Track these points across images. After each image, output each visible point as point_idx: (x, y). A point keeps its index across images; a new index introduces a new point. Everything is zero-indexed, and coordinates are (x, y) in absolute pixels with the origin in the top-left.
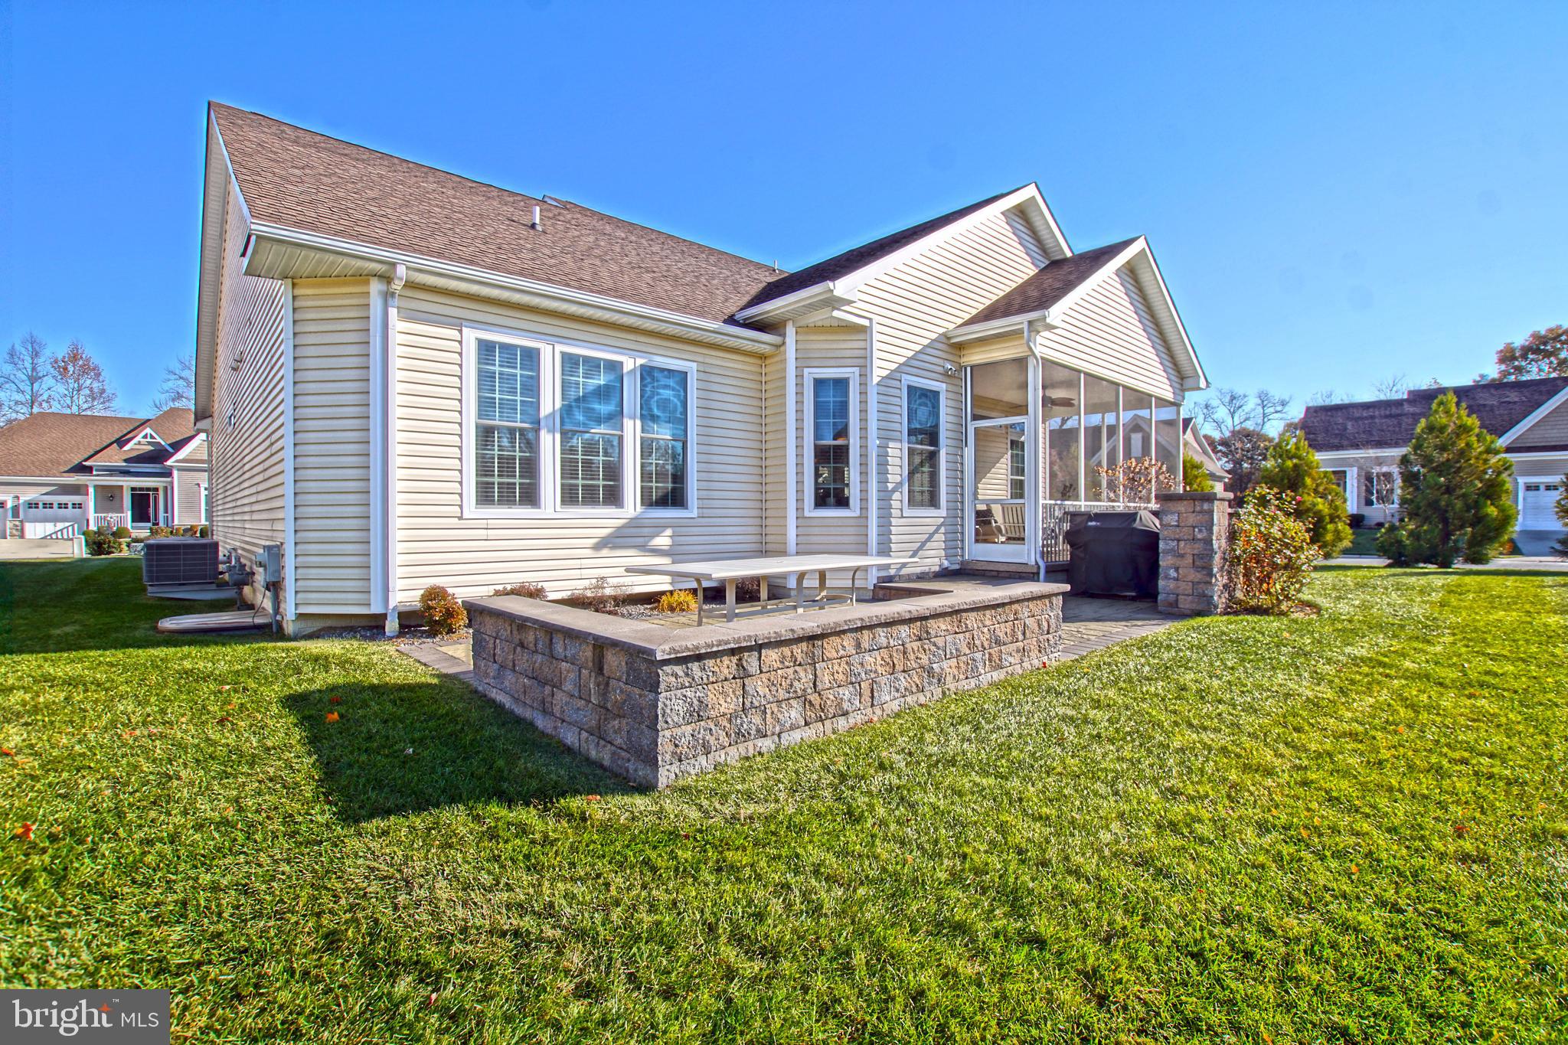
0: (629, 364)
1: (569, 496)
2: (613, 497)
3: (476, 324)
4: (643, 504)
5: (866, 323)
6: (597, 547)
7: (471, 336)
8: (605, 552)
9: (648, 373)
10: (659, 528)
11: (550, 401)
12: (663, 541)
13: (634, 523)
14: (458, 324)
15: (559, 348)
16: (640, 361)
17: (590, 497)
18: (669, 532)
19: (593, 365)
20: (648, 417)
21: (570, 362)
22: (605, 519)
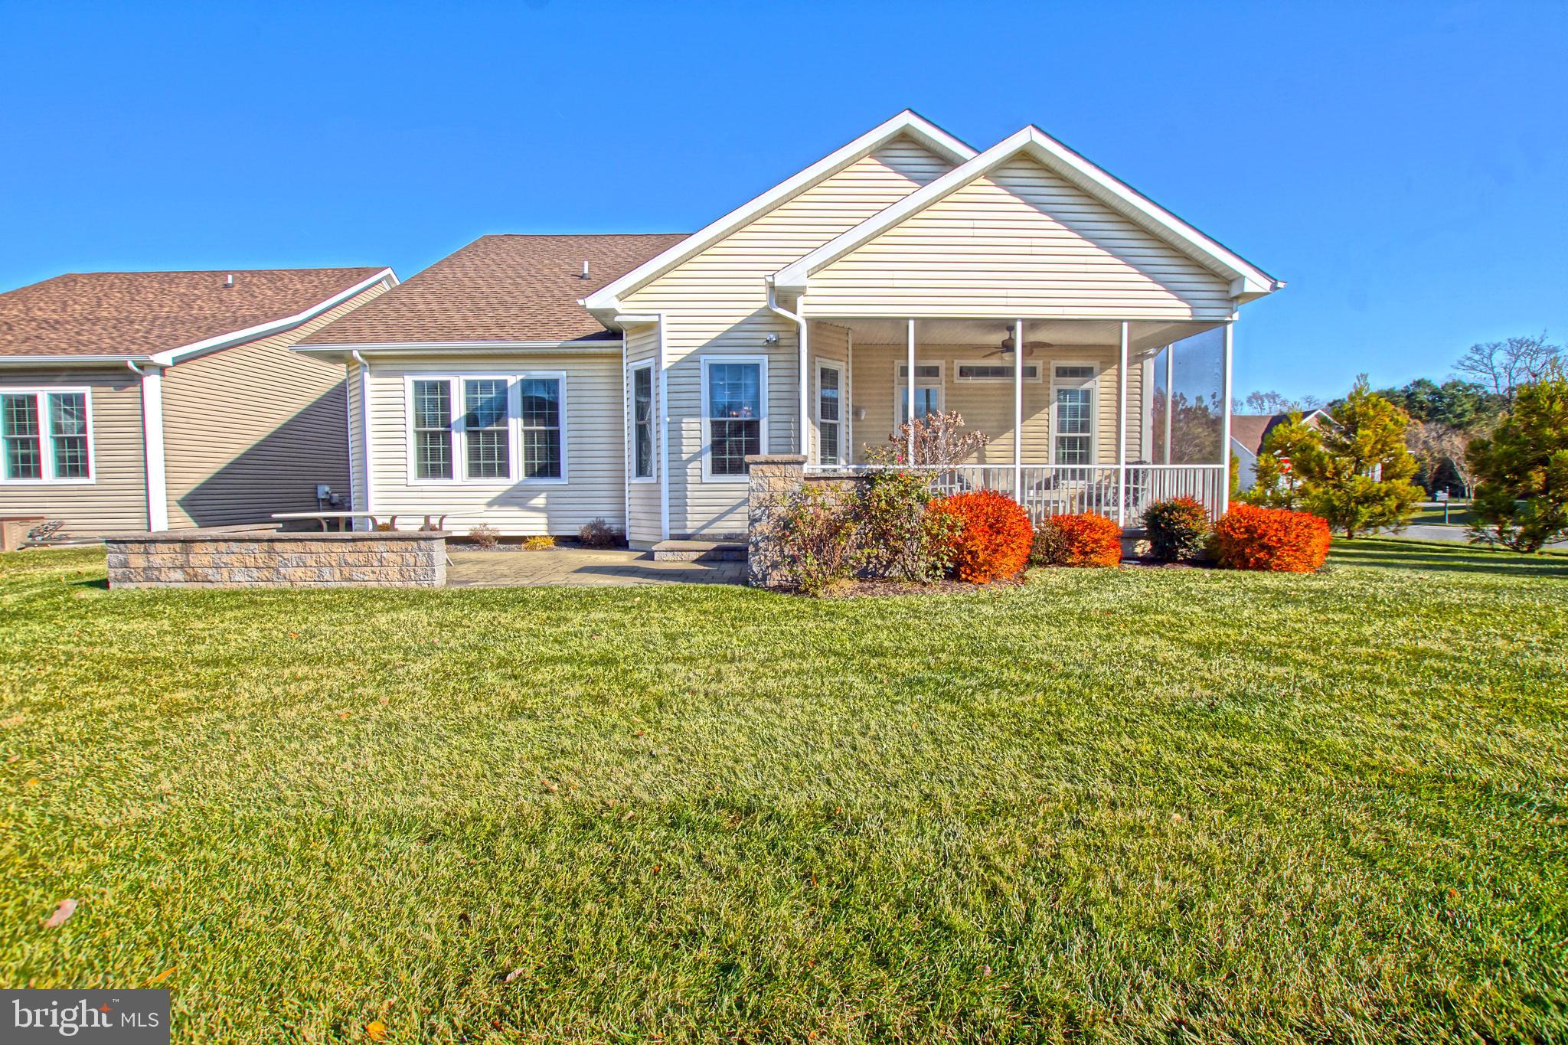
0: (512, 380)
1: (475, 471)
2: (504, 471)
3: (411, 372)
4: (526, 475)
5: (656, 319)
6: (490, 504)
7: (409, 381)
8: (495, 508)
9: (527, 385)
10: (537, 492)
11: (458, 410)
12: (540, 501)
13: (516, 488)
14: (400, 374)
15: (463, 378)
16: (520, 377)
17: (490, 472)
18: (544, 495)
19: (486, 385)
20: (527, 417)
21: (471, 387)
22: (497, 485)
